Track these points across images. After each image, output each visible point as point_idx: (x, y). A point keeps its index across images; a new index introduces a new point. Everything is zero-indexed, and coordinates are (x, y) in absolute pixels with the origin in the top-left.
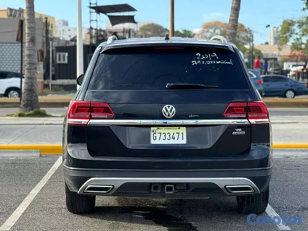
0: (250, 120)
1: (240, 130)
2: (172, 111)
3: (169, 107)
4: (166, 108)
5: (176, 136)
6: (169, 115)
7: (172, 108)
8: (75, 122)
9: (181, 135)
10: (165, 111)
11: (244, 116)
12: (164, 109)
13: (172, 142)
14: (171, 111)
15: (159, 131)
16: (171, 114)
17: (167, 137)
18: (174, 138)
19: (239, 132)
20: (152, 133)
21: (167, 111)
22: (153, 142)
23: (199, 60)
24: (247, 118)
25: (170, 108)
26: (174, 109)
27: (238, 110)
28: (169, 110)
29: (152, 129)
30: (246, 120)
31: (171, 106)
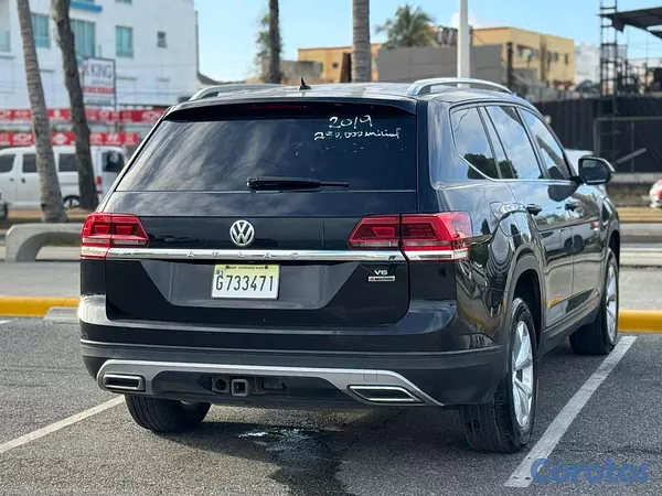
0: (407, 253)
1: (384, 272)
2: (248, 233)
3: (242, 224)
4: (236, 226)
5: (259, 282)
6: (241, 241)
7: (248, 226)
10: (235, 233)
11: (396, 244)
12: (232, 228)
13: (250, 294)
15: (229, 272)
16: (245, 238)
17: (243, 284)
18: (255, 287)
19: (382, 276)
21: (238, 233)
22: (215, 293)
23: (331, 129)
24: (401, 248)
25: (244, 226)
26: (251, 228)
27: (380, 233)
28: (241, 231)
30: (399, 253)
31: (246, 223)
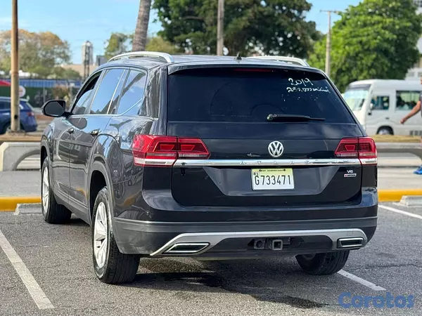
0: (361, 160)
1: (352, 171)
2: (280, 149)
3: (276, 143)
4: (272, 145)
5: (282, 179)
6: (276, 154)
7: (280, 145)
8: (152, 162)
9: (287, 178)
10: (272, 149)
12: (270, 146)
13: (277, 187)
14: (278, 149)
16: (278, 152)
17: (272, 181)
18: (280, 182)
19: (351, 174)
20: (253, 177)
21: (274, 149)
22: (255, 187)
24: (358, 157)
25: (278, 145)
26: (282, 146)
27: (349, 148)
28: (276, 147)
29: (253, 170)
30: (357, 160)
31: (279, 143)
